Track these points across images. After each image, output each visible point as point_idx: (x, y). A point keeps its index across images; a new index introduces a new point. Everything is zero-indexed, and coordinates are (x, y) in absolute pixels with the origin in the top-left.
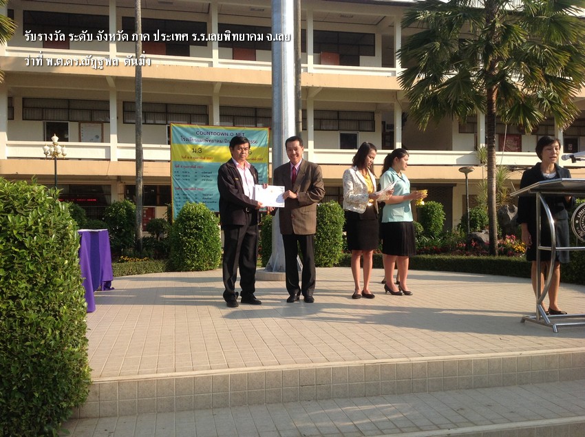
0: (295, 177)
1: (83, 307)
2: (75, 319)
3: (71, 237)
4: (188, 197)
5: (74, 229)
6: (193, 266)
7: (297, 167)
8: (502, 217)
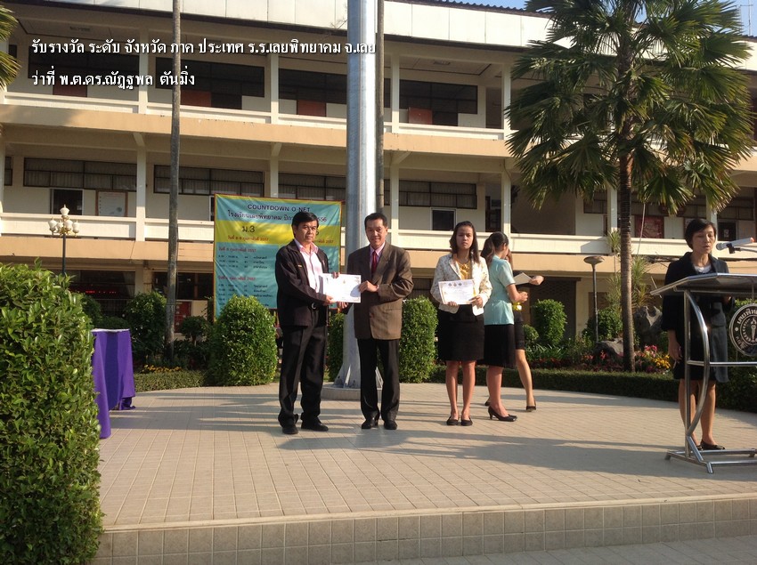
0: (375, 264)
1: (95, 431)
2: (85, 446)
3: (82, 338)
4: (236, 288)
5: (87, 329)
6: (239, 379)
7: (378, 252)
8: (640, 322)
